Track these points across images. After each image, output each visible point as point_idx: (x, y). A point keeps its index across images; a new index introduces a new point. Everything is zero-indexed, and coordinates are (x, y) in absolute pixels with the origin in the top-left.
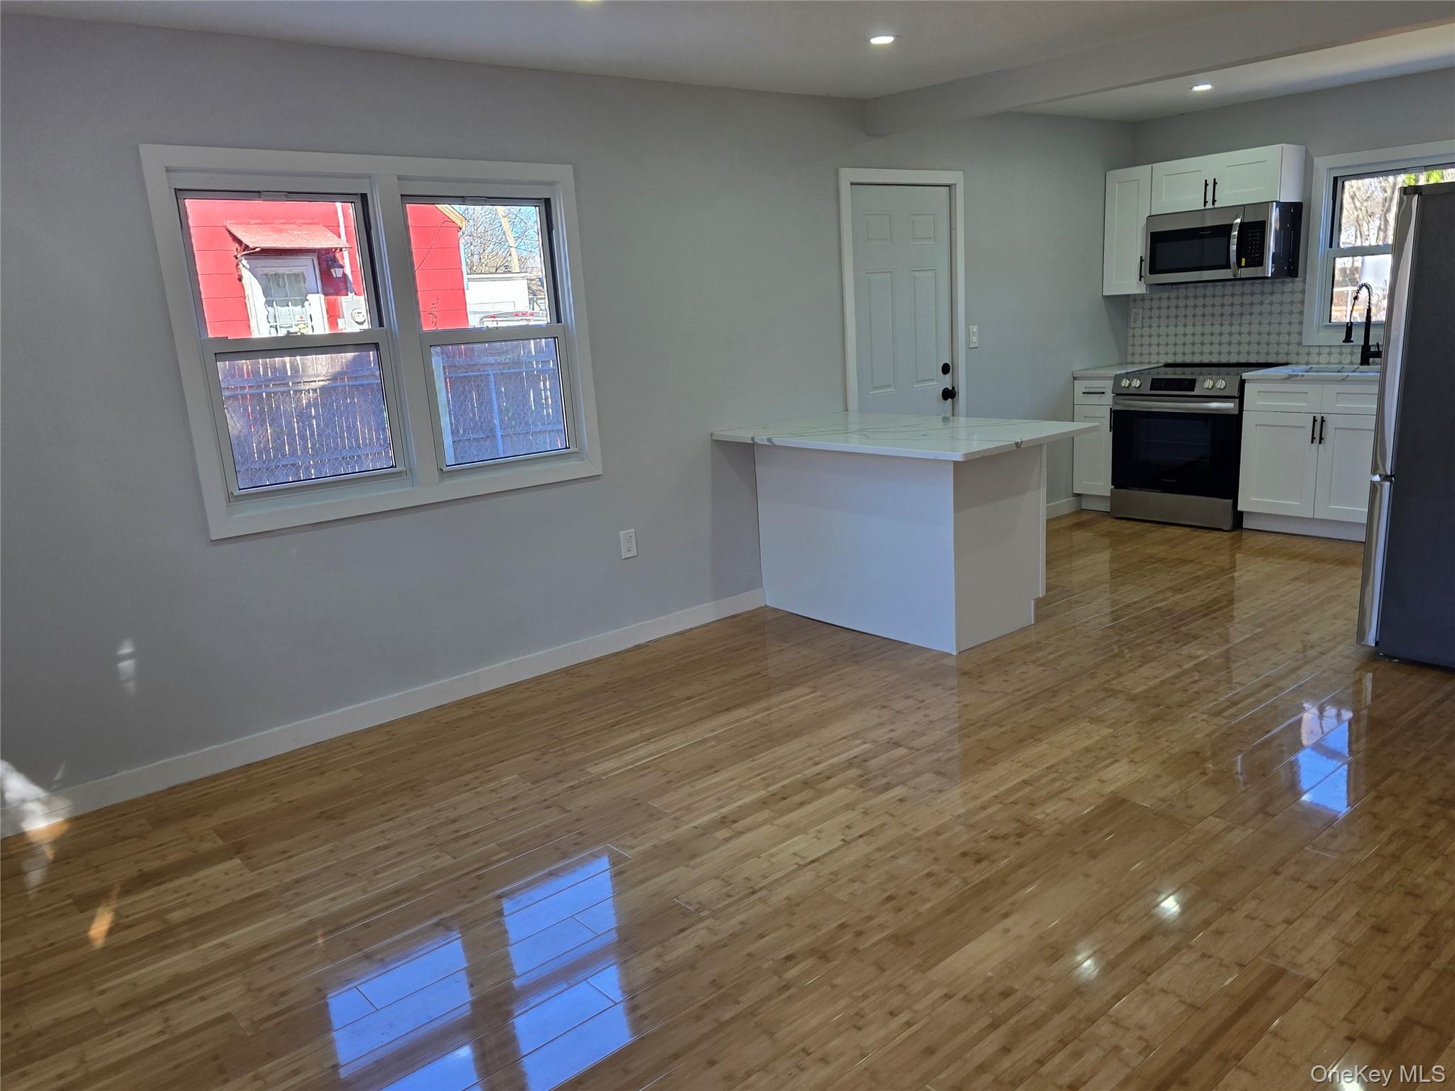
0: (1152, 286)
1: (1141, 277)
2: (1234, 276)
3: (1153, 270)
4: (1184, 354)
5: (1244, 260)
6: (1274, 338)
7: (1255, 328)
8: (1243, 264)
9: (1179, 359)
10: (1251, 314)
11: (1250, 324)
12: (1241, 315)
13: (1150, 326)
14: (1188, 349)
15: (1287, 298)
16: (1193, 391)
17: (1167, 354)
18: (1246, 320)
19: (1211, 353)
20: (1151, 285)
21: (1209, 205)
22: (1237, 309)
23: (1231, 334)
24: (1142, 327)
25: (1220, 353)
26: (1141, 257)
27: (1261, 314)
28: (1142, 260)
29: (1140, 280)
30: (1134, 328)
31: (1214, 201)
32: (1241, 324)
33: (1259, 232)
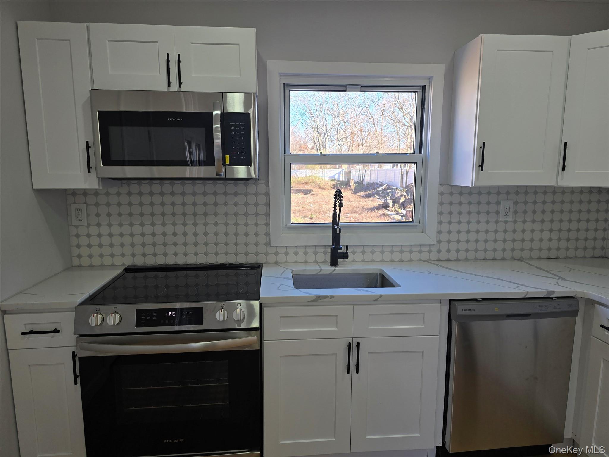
0: (105, 181)
1: (89, 169)
2: (218, 175)
3: (107, 161)
4: (144, 255)
5: (227, 157)
6: (242, 239)
7: (221, 229)
8: (227, 162)
9: (139, 261)
10: (216, 214)
11: (216, 224)
12: (205, 214)
13: (99, 225)
14: (149, 250)
15: (251, 199)
16: (201, 323)
17: (123, 255)
18: (211, 220)
19: (176, 254)
20: (103, 179)
21: (174, 87)
22: (200, 209)
23: (195, 234)
24: (88, 225)
25: (185, 254)
26: (87, 142)
27: (226, 214)
28: (88, 147)
29: (89, 172)
30: (77, 227)
31: (180, 84)
32: (205, 224)
33: (243, 126)
